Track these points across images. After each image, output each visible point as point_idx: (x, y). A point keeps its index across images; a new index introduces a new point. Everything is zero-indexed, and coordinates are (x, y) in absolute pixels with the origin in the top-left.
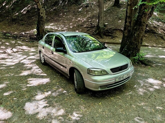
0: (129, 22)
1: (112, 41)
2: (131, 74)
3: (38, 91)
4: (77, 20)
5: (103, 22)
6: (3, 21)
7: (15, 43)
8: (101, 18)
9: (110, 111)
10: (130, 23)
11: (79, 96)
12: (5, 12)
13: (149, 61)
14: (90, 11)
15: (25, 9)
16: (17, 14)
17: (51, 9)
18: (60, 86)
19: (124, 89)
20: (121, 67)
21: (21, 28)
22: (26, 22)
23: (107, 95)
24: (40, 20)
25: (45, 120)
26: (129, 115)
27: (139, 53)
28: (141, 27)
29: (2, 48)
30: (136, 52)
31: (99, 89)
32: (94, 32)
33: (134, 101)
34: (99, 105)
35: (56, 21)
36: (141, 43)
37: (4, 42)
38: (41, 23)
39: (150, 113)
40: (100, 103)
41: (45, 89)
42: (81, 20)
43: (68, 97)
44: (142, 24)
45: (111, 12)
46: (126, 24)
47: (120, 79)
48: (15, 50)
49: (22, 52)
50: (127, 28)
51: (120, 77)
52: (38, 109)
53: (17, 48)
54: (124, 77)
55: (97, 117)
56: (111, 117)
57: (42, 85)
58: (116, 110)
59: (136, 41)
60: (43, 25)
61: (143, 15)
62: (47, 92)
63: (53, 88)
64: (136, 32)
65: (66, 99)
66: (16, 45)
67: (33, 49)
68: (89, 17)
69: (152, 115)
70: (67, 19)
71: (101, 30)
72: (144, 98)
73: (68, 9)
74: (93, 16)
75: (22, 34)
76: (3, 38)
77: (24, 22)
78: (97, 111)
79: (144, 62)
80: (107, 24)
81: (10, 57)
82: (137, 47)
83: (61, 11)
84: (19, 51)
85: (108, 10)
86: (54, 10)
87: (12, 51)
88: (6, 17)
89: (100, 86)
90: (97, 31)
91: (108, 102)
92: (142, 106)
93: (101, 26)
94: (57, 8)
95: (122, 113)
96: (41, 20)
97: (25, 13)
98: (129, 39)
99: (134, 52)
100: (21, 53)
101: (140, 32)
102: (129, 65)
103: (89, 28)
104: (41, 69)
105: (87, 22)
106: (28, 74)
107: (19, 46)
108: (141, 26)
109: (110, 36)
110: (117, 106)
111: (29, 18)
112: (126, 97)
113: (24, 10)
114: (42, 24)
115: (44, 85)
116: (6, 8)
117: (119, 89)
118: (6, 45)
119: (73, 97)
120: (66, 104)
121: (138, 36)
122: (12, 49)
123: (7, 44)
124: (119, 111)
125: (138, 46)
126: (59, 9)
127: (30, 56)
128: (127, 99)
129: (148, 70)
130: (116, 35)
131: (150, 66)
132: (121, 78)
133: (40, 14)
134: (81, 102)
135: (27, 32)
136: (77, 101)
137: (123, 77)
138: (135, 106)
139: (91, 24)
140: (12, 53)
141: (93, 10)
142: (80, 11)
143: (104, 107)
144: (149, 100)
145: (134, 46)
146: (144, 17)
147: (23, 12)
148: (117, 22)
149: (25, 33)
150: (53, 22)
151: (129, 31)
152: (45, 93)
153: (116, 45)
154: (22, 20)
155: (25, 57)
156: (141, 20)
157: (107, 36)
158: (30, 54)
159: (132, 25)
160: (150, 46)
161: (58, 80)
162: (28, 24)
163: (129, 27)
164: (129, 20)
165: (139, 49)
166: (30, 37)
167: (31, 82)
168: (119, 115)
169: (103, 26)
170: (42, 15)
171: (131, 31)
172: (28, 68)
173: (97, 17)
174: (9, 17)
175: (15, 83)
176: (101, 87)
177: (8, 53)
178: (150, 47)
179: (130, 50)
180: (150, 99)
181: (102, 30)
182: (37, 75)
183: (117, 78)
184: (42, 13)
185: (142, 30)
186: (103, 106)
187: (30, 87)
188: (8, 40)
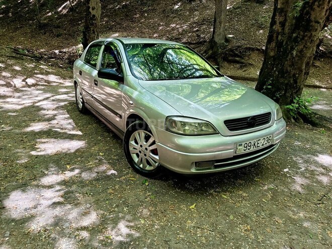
0: (280, 23)
1: (240, 73)
2: (276, 140)
3: (52, 167)
4: (168, 29)
5: (223, 31)
6: (21, 27)
7: (34, 69)
8: (220, 23)
9: (214, 227)
10: (283, 24)
11: (144, 185)
12: (28, 10)
13: (322, 118)
14: (198, 10)
15: (66, 5)
16: (50, 14)
17: (117, 6)
18: (105, 159)
19: (257, 175)
20: (254, 118)
21: (55, 42)
22: (65, 30)
23: (214, 188)
24: (89, 22)
25: (45, 237)
26: (263, 242)
27: (299, 98)
28: (309, 34)
29: (4, 77)
30: (292, 94)
31: (193, 170)
32: (203, 53)
33: (280, 206)
34: (190, 209)
35: (125, 29)
36: (305, 73)
37: (11, 65)
38: (92, 29)
39: (323, 243)
40: (193, 206)
41: (68, 164)
42: (178, 28)
43: (117, 187)
44: (312, 26)
45: (243, 13)
46: (274, 27)
47: (248, 147)
48: (30, 81)
49: (46, 85)
50: (275, 38)
51: (248, 143)
52: (36, 210)
53: (36, 77)
54: (260, 145)
55: (178, 241)
56: (216, 245)
57: (66, 155)
58: (232, 226)
59: (295, 69)
60: (96, 33)
61: (316, 3)
62: (72, 170)
63: (89, 162)
64: (297, 46)
65: (110, 191)
66: (36, 71)
67: (70, 82)
68: (195, 23)
69: (327, 246)
70: (148, 27)
71: (218, 50)
72: (307, 200)
73: (152, 5)
74: (204, 20)
75: (55, 53)
76: (10, 57)
77: (61, 31)
78: (181, 225)
79: (311, 118)
80: (231, 36)
81: (17, 95)
82: (295, 82)
83: (137, 9)
84: (39, 85)
85: (236, 9)
86: (123, 8)
87: (24, 83)
88: (29, 20)
89: (196, 163)
90: (210, 52)
91: (214, 205)
92: (300, 220)
93: (219, 40)
94: (130, 3)
95: (247, 235)
96: (92, 24)
97: (65, 12)
98: (278, 65)
99: (288, 94)
100: (43, 87)
101: (304, 46)
102: (274, 116)
103: (193, 44)
104: (74, 121)
105: (190, 33)
106: (42, 130)
107: (42, 74)
108: (310, 31)
109: (238, 62)
110: (234, 217)
111: (73, 22)
112: (260, 195)
113: (63, 6)
114: (94, 33)
115: (70, 155)
116: (31, 3)
117: (245, 174)
118: (14, 70)
119: (128, 187)
120: (107, 202)
121: (299, 57)
122: (26, 79)
123: (17, 68)
124: (238, 229)
125: (298, 81)
126: (133, 6)
127: (59, 95)
128: (263, 200)
129: (319, 136)
130: (251, 61)
131: (324, 127)
132: (252, 147)
133: (91, 10)
134: (146, 198)
135: (64, 50)
136: (135, 197)
137: (256, 144)
138: (281, 218)
139: (198, 36)
140: (23, 87)
141: (205, 7)
142: (176, 10)
143: (202, 217)
144: (321, 205)
145: (290, 81)
146: (318, 9)
147: (61, 11)
148: (254, 34)
149: (60, 52)
150: (119, 31)
151: (279, 45)
152: (66, 172)
153: (249, 82)
154: (59, 27)
155: (48, 95)
156: (309, 17)
157: (230, 62)
158: (60, 90)
159: (287, 30)
160: (324, 88)
161: (104, 146)
162: (70, 35)
163: (279, 36)
164: (282, 19)
165: (300, 87)
166: (68, 59)
167: (42, 146)
168: (237, 240)
169: (223, 41)
170: (93, 12)
171: (284, 43)
172: (46, 117)
173: (211, 22)
174: (34, 20)
175: (6, 146)
176: (198, 164)
177: (15, 87)
178: (324, 90)
179: (279, 89)
180: (323, 203)
181: (220, 50)
182: (60, 133)
183: (241, 145)
184: (93, 9)
185: (312, 41)
186: (200, 213)
187: (36, 158)
188: (20, 61)
